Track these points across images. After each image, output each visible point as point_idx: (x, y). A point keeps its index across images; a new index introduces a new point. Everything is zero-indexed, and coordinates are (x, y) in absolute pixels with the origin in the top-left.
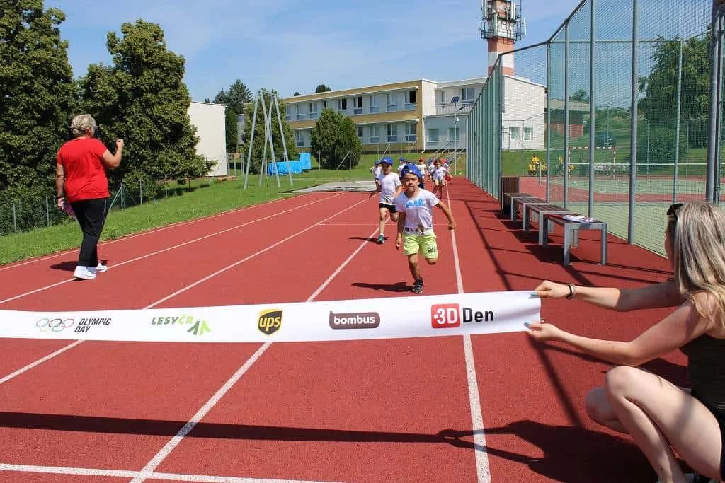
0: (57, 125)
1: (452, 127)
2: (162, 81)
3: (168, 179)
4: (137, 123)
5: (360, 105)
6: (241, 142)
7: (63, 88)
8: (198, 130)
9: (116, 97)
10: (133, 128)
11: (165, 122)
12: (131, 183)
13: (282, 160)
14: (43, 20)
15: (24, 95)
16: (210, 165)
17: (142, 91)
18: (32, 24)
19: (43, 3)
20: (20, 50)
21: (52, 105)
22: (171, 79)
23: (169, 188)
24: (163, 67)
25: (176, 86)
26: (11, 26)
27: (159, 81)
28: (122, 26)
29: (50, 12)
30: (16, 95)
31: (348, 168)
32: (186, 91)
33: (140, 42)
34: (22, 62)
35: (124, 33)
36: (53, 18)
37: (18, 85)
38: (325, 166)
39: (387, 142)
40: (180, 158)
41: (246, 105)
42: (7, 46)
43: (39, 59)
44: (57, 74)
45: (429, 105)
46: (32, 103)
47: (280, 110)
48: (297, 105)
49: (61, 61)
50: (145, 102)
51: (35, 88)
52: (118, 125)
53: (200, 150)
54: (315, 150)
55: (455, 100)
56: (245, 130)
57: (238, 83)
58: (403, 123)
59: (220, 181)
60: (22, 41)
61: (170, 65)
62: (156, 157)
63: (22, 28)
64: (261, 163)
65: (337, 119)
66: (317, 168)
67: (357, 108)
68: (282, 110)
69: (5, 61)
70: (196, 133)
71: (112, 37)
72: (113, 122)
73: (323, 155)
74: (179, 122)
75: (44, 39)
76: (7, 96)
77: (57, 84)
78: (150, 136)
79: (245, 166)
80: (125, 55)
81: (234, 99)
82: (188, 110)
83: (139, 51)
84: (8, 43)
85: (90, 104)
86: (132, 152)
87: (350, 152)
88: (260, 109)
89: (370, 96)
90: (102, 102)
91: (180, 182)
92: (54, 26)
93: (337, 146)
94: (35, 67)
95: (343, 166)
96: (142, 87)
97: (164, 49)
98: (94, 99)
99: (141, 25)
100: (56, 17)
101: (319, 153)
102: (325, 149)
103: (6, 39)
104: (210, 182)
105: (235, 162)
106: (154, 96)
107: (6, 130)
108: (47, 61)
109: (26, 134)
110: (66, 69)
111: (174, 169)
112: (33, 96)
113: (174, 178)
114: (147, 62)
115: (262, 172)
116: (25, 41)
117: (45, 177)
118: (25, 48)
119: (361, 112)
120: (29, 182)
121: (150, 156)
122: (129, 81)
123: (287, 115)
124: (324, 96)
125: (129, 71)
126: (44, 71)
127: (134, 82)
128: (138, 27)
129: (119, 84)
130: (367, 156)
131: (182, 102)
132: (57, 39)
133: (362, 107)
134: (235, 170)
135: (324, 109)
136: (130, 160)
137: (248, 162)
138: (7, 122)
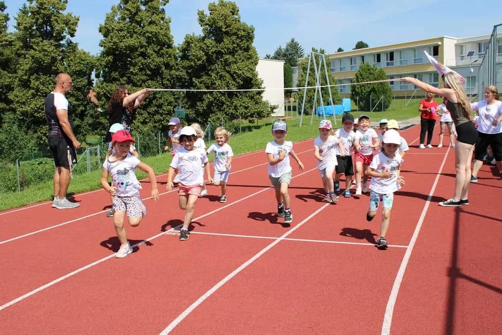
0: (162, 79)
1: (469, 76)
2: (238, 45)
3: (242, 118)
4: (219, 77)
5: (392, 58)
6: (295, 89)
7: (167, 53)
8: (264, 82)
9: (205, 58)
10: (216, 80)
11: (239, 76)
12: (214, 122)
13: (328, 104)
14: (154, 3)
15: (140, 58)
16: (273, 108)
17: (222, 54)
18: (147, 7)
20: (138, 26)
21: (159, 65)
22: (244, 44)
23: (242, 126)
24: (238, 35)
25: (247, 49)
26: (133, 10)
27: (235, 45)
28: (209, 5)
30: (135, 58)
31: (381, 110)
32: (255, 52)
33: (221, 17)
34: (140, 35)
35: (210, 10)
37: (137, 51)
38: (362, 109)
39: (413, 89)
40: (251, 104)
41: (300, 61)
42: (130, 24)
43: (151, 33)
44: (164, 43)
45: (450, 58)
46: (146, 64)
47: (326, 63)
48: (340, 60)
49: (166, 33)
50: (225, 62)
51: (148, 53)
52: (205, 78)
53: (265, 97)
54: (355, 95)
55: (471, 54)
56: (299, 81)
57: (293, 41)
58: (427, 73)
60: (140, 20)
61: (243, 33)
62: (233, 103)
63: (140, 10)
64: (311, 107)
65: (372, 71)
66: (356, 110)
67: (389, 61)
68: (328, 65)
69: (129, 35)
70: (262, 84)
71: (201, 14)
72: (202, 75)
73: (361, 100)
74: (250, 76)
75: (155, 18)
76: (129, 59)
77: (162, 49)
78: (228, 86)
79: (300, 109)
80: (211, 26)
81: (290, 54)
82: (257, 67)
83: (221, 24)
84: (130, 22)
85: (186, 63)
86: (215, 98)
87: (382, 97)
88: (312, 65)
89: (400, 51)
90: (195, 61)
91: (250, 121)
92: (161, 7)
93: (372, 93)
94: (148, 38)
95: (377, 109)
96: (222, 50)
97: (239, 21)
98: (188, 59)
99: (222, 4)
101: (357, 98)
102: (362, 95)
103: (130, 18)
105: (292, 105)
106: (231, 57)
107: (128, 83)
108: (156, 33)
109: (140, 86)
110: (169, 39)
111: (246, 112)
112: (147, 59)
113: (246, 118)
114: (226, 31)
115: (313, 114)
116: (142, 20)
117: (153, 117)
118: (142, 25)
119: (392, 64)
120: (142, 121)
121: (228, 102)
122: (213, 46)
123: (332, 68)
124: (362, 52)
125: (213, 38)
126: (154, 40)
127: (217, 47)
128: (221, 5)
129: (206, 49)
130: (397, 100)
131: (253, 61)
132: (163, 16)
133: (393, 60)
134: (292, 111)
135: (362, 62)
136: (214, 104)
137: (303, 107)
138: (129, 78)
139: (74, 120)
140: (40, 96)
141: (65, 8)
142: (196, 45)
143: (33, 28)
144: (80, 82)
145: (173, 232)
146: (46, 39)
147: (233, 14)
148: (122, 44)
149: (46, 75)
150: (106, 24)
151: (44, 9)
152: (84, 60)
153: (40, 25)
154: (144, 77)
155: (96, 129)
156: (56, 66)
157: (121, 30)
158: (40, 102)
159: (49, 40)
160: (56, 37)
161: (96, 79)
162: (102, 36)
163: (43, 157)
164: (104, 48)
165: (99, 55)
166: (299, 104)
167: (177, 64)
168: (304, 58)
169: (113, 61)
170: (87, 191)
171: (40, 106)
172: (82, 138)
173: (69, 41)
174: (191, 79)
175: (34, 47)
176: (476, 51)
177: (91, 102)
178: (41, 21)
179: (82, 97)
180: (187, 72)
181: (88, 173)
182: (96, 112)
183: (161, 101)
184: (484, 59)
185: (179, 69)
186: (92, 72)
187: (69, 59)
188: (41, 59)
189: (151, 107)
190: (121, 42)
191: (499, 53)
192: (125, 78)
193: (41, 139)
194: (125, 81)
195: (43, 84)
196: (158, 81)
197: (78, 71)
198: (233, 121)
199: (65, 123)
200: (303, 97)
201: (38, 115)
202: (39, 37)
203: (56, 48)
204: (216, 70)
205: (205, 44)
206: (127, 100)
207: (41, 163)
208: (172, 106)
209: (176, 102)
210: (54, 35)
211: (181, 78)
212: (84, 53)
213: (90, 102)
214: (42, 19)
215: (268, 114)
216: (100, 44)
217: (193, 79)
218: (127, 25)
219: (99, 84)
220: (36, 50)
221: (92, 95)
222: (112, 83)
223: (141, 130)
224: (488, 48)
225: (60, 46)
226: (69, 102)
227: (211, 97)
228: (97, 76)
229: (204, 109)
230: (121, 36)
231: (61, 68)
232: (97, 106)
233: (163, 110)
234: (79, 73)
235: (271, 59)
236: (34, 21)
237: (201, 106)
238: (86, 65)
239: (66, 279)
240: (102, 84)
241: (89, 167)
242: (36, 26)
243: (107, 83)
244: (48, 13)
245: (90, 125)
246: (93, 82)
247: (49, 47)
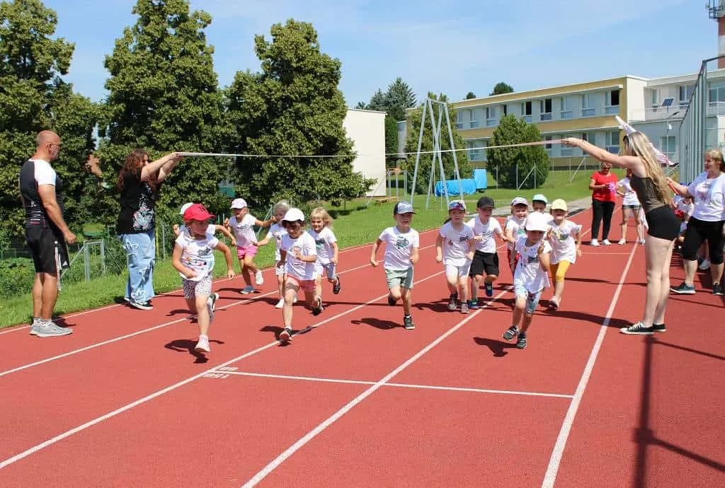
0: (200, 138)
1: (665, 135)
2: (316, 88)
3: (322, 199)
4: (286, 136)
5: (549, 108)
6: (402, 154)
7: (208, 99)
8: (355, 143)
9: (265, 107)
10: (282, 141)
11: (317, 135)
13: (452, 178)
14: (189, 25)
15: (167, 107)
16: (369, 184)
17: (292, 101)
18: (177, 30)
19: (189, 6)
20: (164, 59)
21: (195, 117)
22: (325, 86)
24: (315, 73)
25: (330, 94)
26: (156, 34)
27: (313, 89)
28: (273, 28)
29: (196, 15)
30: (159, 107)
31: (533, 187)
32: (341, 98)
33: (291, 45)
34: (167, 72)
35: (273, 35)
36: (199, 21)
38: (504, 185)
39: (582, 155)
40: (334, 177)
41: (410, 112)
42: (152, 55)
43: (184, 69)
44: (201, 84)
45: (636, 106)
46: (175, 115)
47: (450, 116)
48: (470, 110)
49: (206, 69)
50: (295, 113)
51: (179, 99)
52: (265, 138)
53: (357, 166)
54: (493, 164)
55: (668, 103)
56: (409, 142)
57: (398, 82)
58: (603, 131)
59: (380, 202)
60: (167, 49)
61: (323, 70)
62: (307, 175)
63: (167, 35)
64: (427, 182)
65: (519, 128)
66: (495, 187)
67: (544, 113)
68: (453, 118)
69: (150, 71)
70: (352, 148)
71: (260, 41)
72: (261, 134)
73: (502, 171)
74: (334, 134)
75: (190, 46)
76: (150, 109)
77: (201, 94)
78: (300, 150)
79: (409, 185)
80: (274, 59)
81: (394, 103)
82: (344, 121)
83: (290, 55)
84: (152, 51)
85: (237, 115)
86: (280, 169)
87: (534, 167)
88: (428, 118)
89: (561, 98)
90: (250, 113)
91: (333, 204)
92: (199, 30)
93: (520, 161)
94: (180, 76)
95: (527, 185)
96: (292, 96)
97: (317, 52)
98: (240, 109)
99: (292, 26)
100: (202, 20)
102: (504, 164)
103: (151, 46)
104: (368, 203)
105: (397, 179)
106: (304, 106)
107: (148, 145)
108: (191, 70)
109: (167, 149)
110: (211, 78)
111: (328, 189)
112: (177, 108)
113: (327, 199)
114: (297, 67)
115: (429, 193)
116: (170, 49)
117: (186, 196)
118: (170, 57)
119: (550, 117)
120: (169, 202)
121: (300, 173)
122: (278, 90)
123: (458, 123)
124: (504, 98)
125: (278, 77)
126: (187, 81)
127: (284, 90)
128: (289, 28)
129: (268, 94)
130: (557, 171)
131: (338, 111)
132: (202, 44)
133: (551, 111)
134: (397, 188)
135: (504, 114)
136: (279, 178)
137: (414, 181)
138: (150, 137)
139: (66, 200)
140: (14, 163)
141: (53, 32)
142: (251, 87)
143: (4, 61)
144: (75, 143)
145: (216, 374)
146: (23, 78)
147: (308, 41)
148: (139, 86)
149: (23, 132)
150: (115, 55)
151: (20, 33)
152: (80, 110)
153: (14, 56)
154: (173, 136)
155: (100, 215)
156: (37, 119)
157: (138, 65)
158: (14, 173)
159: (28, 79)
160: (39, 74)
161: (99, 139)
162: (110, 73)
163: (18, 257)
164: (113, 91)
165: (104, 102)
166: (409, 178)
167: (223, 117)
168: (416, 108)
169: (125, 112)
170: (84, 310)
171: (14, 178)
172: (78, 228)
173: (59, 81)
174: (244, 139)
175: (5, 89)
176: (675, 96)
177: (92, 174)
178: (17, 49)
179: (77, 166)
180: (238, 129)
181: (87, 282)
182: (98, 188)
183: (199, 172)
184: (687, 111)
185: (225, 124)
186: (94, 128)
187: (59, 108)
188: (16, 107)
189: (183, 182)
190: (138, 82)
191: (710, 101)
192: (144, 138)
193: (15, 229)
194: (144, 141)
195: (18, 145)
196: (194, 142)
197: (72, 126)
198: (308, 203)
199: (51, 204)
200: (414, 167)
201: (11, 193)
202: (13, 74)
203: (39, 92)
204: (282, 125)
205: (266, 86)
206: (147, 170)
207: (15, 265)
208: (215, 179)
209: (222, 174)
210: (36, 71)
211: (229, 138)
212: (82, 99)
213: (89, 172)
214: (18, 47)
215: (361, 193)
216: (105, 86)
217: (248, 138)
218: (148, 57)
219: (104, 146)
220: (7, 94)
221: (93, 163)
222: (124, 144)
223: (168, 217)
224: (694, 94)
225: (45, 87)
226: (58, 174)
227: (274, 167)
228: (102, 134)
229: (263, 185)
230: (138, 74)
231: (47, 122)
232: (101, 180)
233: (202, 186)
234: (73, 128)
235: (366, 108)
236: (5, 50)
237: (260, 180)
238: (84, 116)
239: (50, 446)
240: (109, 146)
241: (88, 272)
242: (8, 58)
243: (118, 145)
244: (27, 38)
245: (89, 208)
246: (95, 142)
247: (28, 90)
